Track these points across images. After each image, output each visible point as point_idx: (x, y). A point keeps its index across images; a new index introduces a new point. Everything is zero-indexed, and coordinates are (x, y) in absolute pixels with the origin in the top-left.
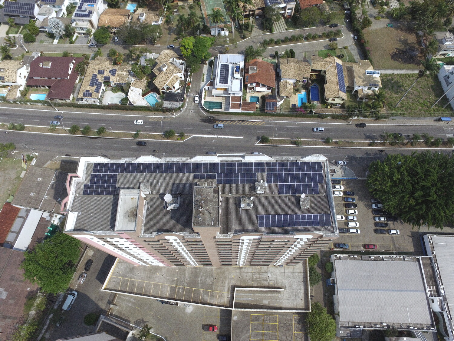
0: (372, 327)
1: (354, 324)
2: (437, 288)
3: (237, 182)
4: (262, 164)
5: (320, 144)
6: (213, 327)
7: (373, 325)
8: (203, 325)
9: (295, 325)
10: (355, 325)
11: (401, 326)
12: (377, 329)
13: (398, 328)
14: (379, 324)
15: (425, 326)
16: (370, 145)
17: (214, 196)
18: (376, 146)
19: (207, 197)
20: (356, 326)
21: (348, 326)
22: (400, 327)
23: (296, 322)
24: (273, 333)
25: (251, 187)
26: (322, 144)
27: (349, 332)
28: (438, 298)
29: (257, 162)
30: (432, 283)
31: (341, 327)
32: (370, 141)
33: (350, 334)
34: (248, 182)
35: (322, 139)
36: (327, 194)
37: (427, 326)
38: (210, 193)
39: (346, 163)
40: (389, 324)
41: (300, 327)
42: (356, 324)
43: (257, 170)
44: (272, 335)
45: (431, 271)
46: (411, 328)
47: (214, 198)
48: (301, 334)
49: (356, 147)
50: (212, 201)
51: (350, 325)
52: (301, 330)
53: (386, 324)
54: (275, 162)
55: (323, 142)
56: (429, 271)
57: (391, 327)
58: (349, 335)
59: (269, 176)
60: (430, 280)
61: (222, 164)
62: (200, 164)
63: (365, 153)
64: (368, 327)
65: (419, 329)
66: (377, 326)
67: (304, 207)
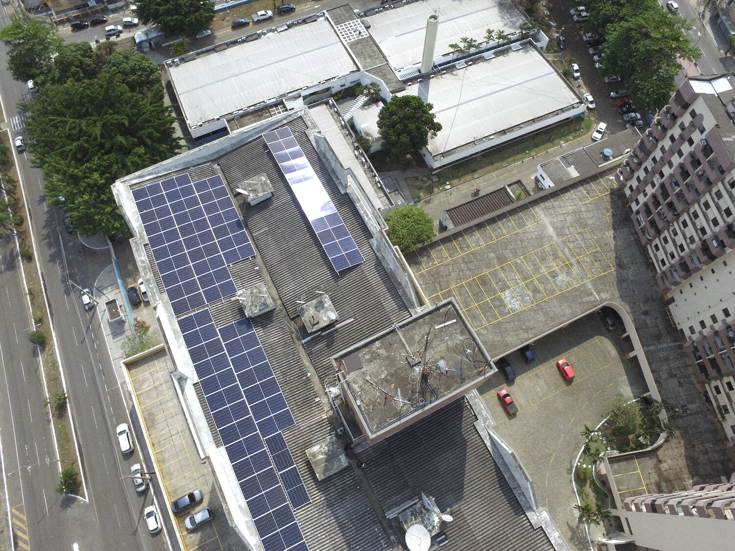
0: (370, 167)
1: (378, 190)
2: (271, 107)
3: (264, 371)
4: (184, 325)
5: (51, 355)
6: (502, 399)
7: (366, 167)
8: (510, 419)
9: (426, 266)
10: (379, 188)
11: (347, 135)
12: (368, 160)
13: (352, 136)
14: (360, 161)
15: (332, 111)
16: (28, 258)
17: (370, 361)
18: (31, 247)
19: (386, 380)
20: (379, 186)
21: (385, 197)
22: (349, 136)
23: (421, 267)
24: (458, 294)
25: (264, 326)
26: (49, 350)
27: (393, 194)
28: (285, 103)
29: (182, 340)
30: (266, 113)
31: (392, 205)
32: (19, 261)
33: (395, 191)
34: (251, 341)
35: (35, 355)
36: (212, 161)
37: (331, 109)
38: (368, 378)
39: (87, 290)
40: (353, 149)
41: (425, 259)
42: (376, 188)
43: (209, 332)
44: (460, 294)
45: (248, 118)
46: (343, 123)
47: (375, 356)
48: (433, 253)
49: (42, 282)
50: (388, 357)
51: (383, 195)
52: (429, 256)
53: (356, 151)
54: (166, 296)
55: (43, 350)
56: (248, 120)
57: (356, 144)
58: (397, 192)
59: (212, 296)
60: (262, 116)
61: (225, 437)
62: (255, 508)
63: (51, 264)
64: (373, 172)
65: (340, 115)
66: (364, 160)
67: (267, 185)
